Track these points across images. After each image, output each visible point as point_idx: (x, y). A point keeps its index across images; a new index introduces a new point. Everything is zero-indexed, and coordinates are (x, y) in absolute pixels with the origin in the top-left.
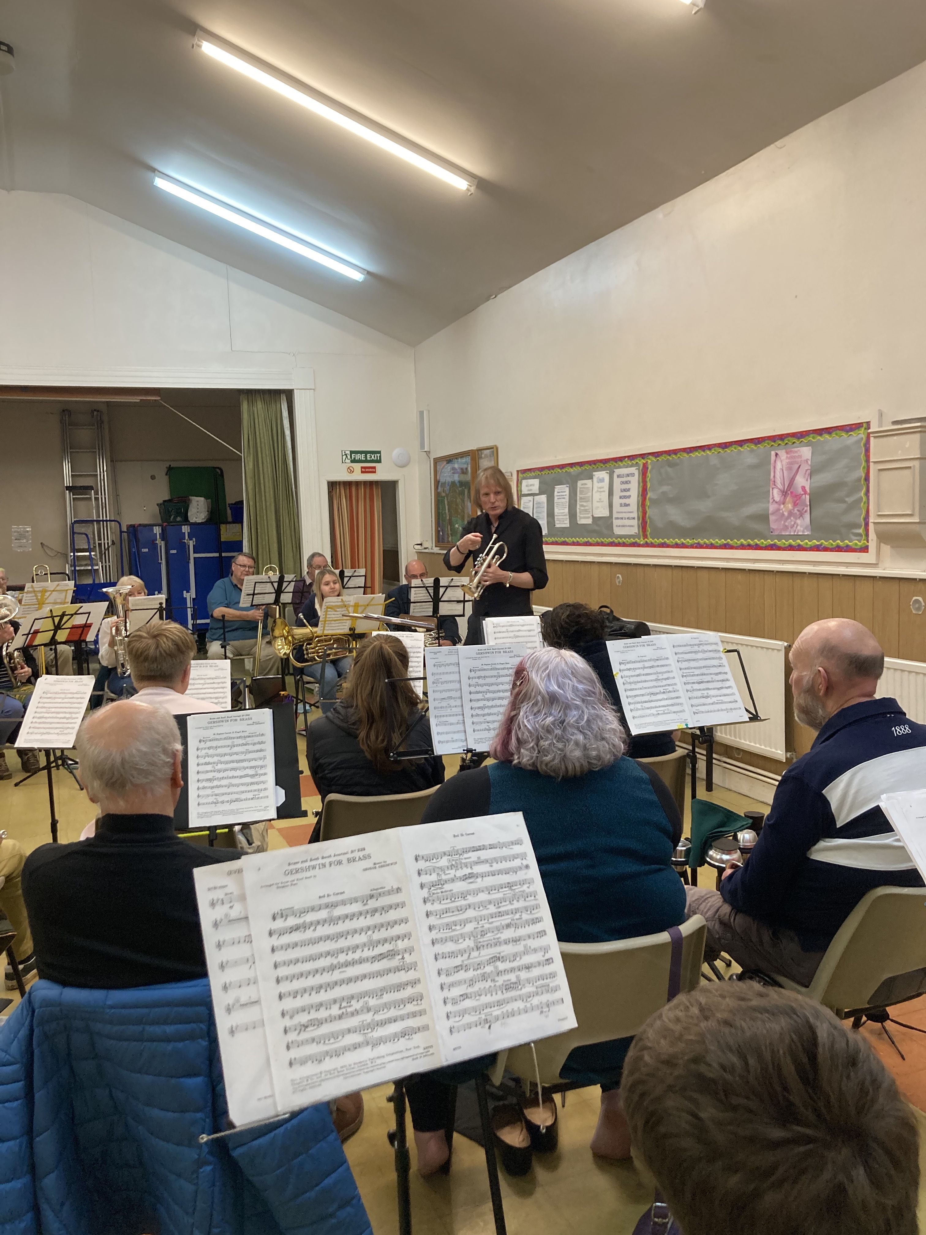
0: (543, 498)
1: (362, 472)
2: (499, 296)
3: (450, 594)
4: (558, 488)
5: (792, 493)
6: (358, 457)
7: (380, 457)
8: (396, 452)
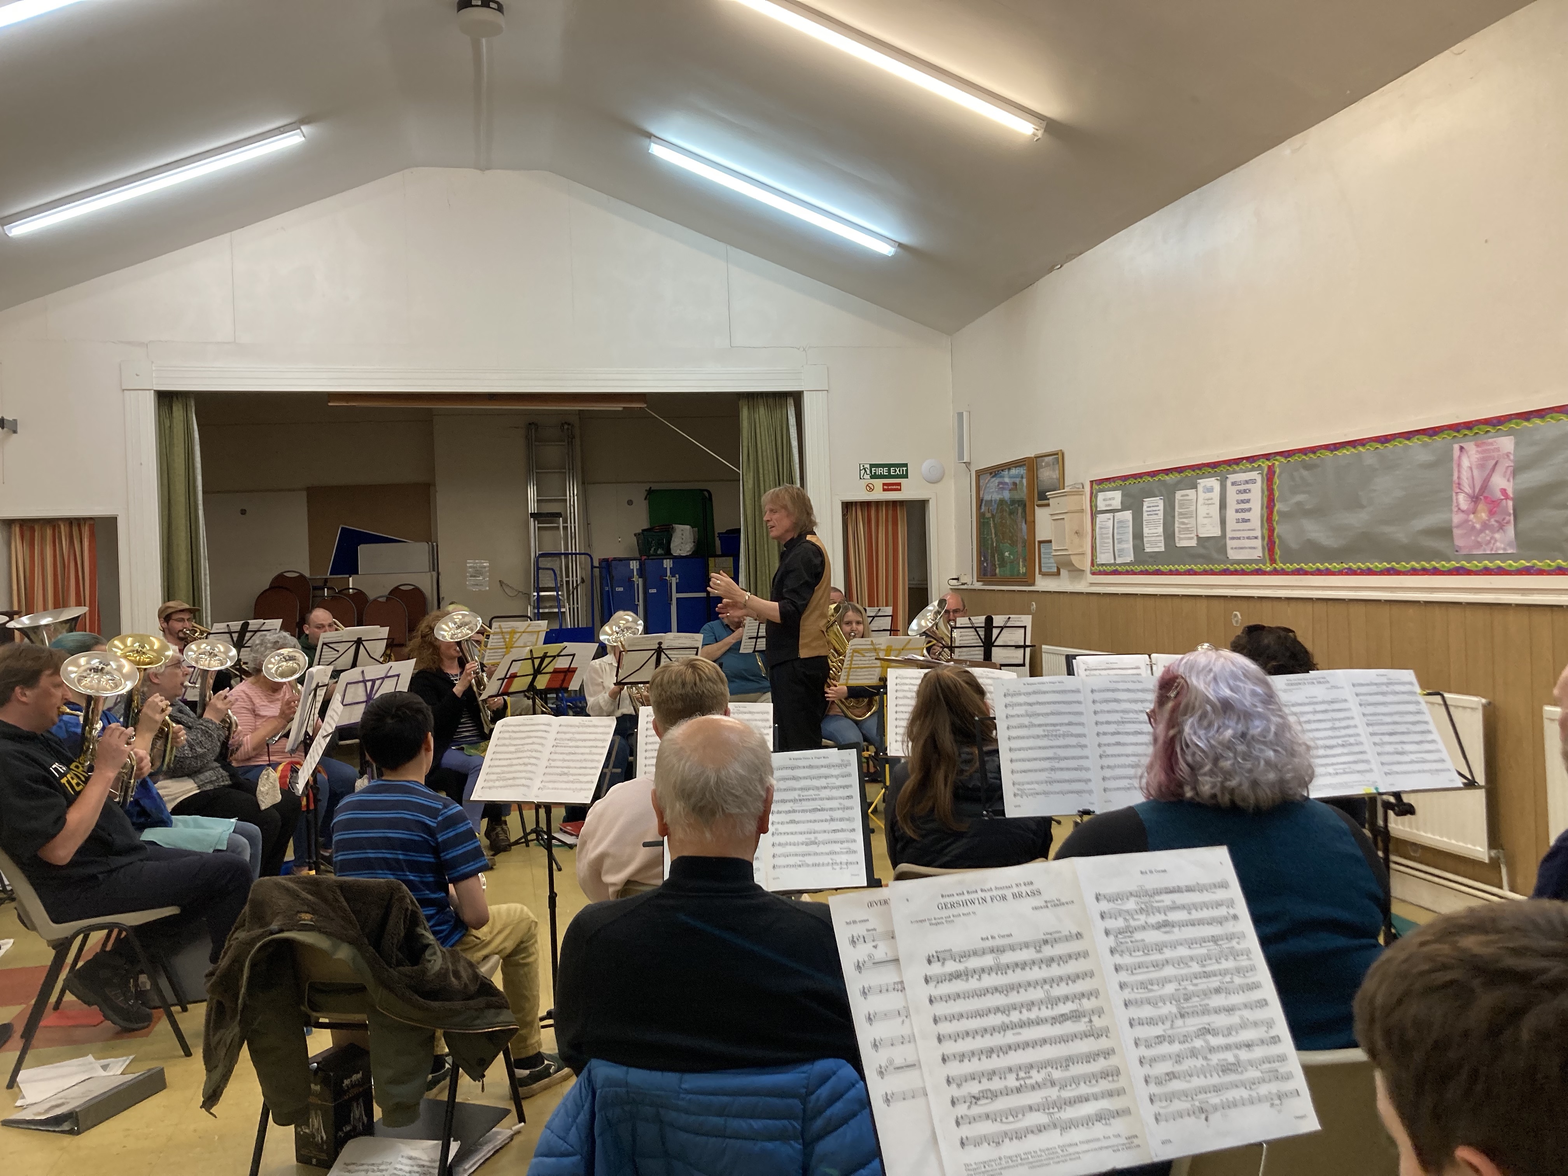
0: (1128, 515)
1: (884, 490)
2: (1065, 266)
3: (1006, 637)
4: (1147, 502)
5: (1486, 498)
6: (879, 471)
7: (907, 470)
8: (926, 465)
